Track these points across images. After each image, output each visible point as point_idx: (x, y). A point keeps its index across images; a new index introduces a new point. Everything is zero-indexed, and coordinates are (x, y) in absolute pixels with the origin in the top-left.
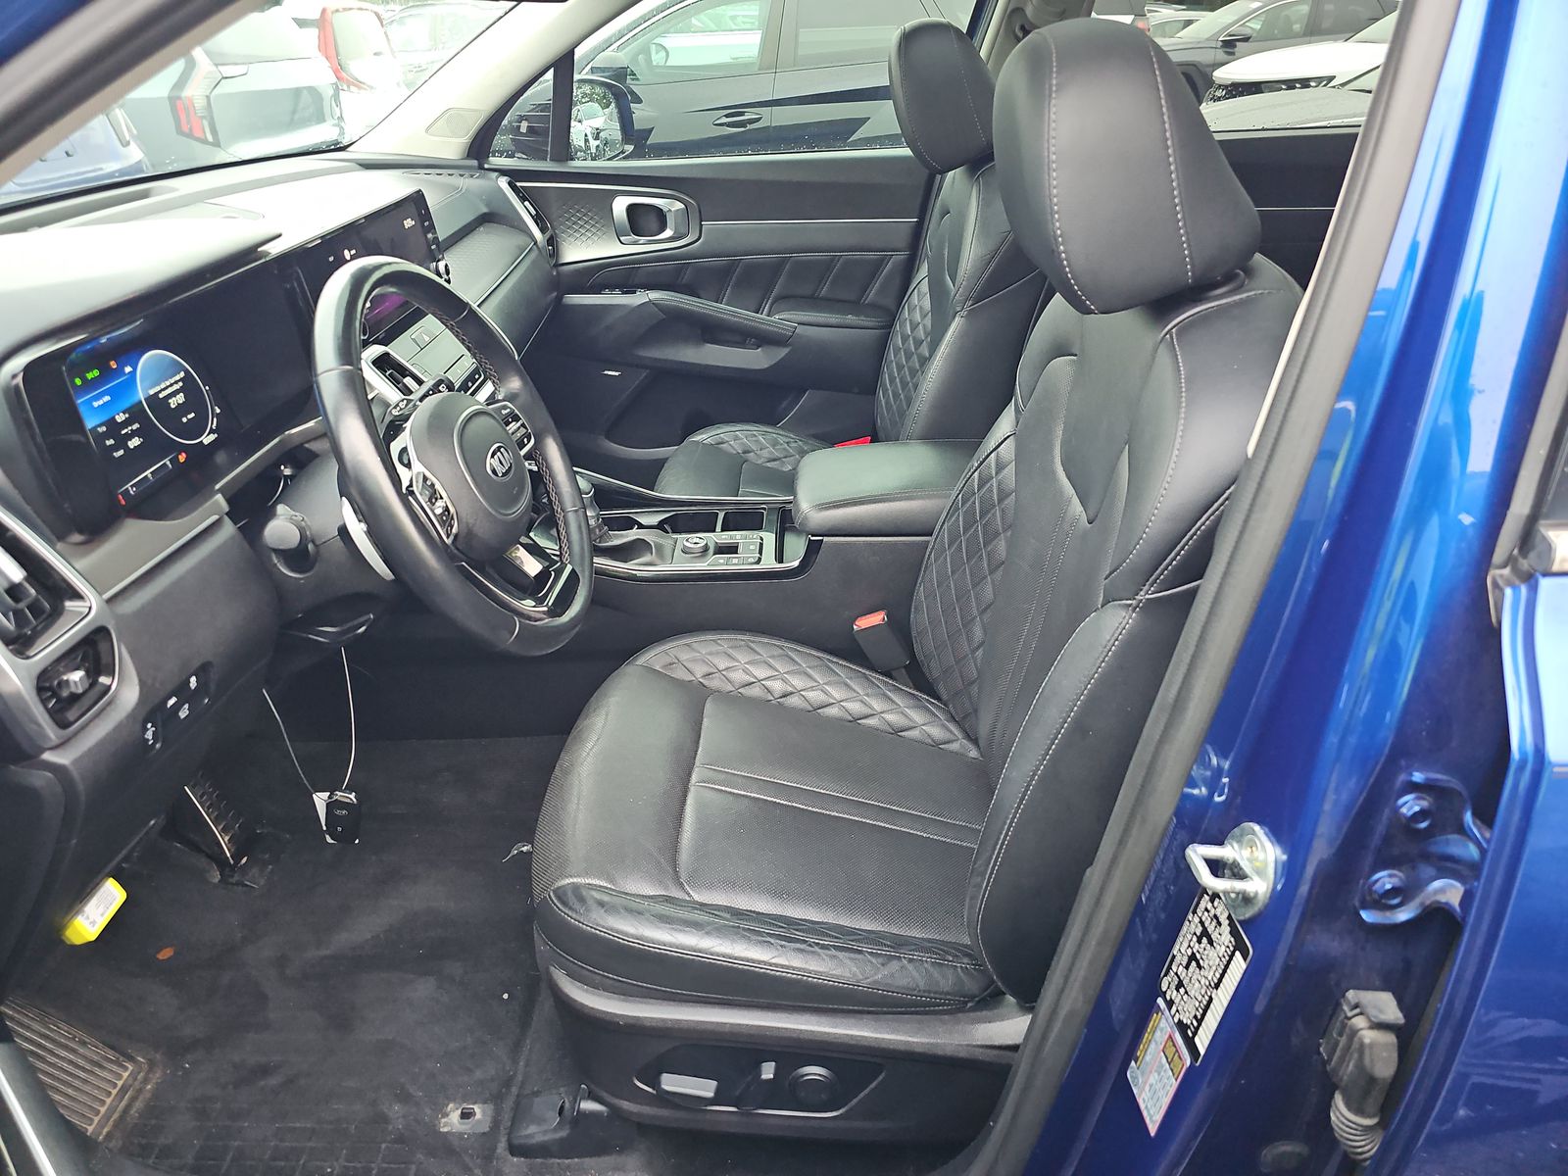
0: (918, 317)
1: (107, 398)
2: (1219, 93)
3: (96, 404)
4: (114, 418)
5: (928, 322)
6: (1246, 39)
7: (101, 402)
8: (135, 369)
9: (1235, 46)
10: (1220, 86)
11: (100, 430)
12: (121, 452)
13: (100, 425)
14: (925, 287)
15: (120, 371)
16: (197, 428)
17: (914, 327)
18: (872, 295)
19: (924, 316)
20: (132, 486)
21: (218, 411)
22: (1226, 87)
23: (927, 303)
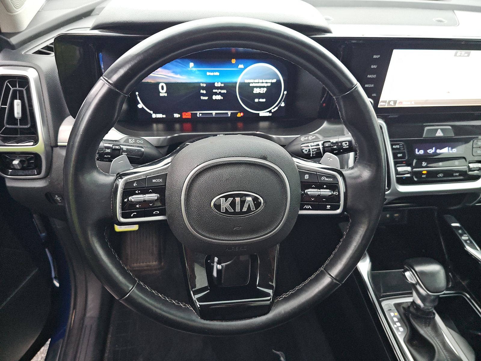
1: (217, 74)
3: (208, 74)
4: (214, 83)
7: (212, 74)
8: (245, 68)
11: (202, 85)
12: (206, 98)
13: (203, 83)
15: (236, 65)
16: (263, 107)
20: (200, 113)
21: (283, 104)
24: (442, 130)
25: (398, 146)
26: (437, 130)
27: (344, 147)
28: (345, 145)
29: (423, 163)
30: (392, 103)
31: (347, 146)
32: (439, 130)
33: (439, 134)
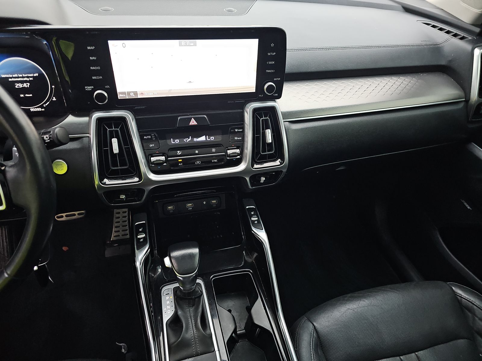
21: (54, 99)
24: (195, 118)
25: (150, 137)
26: (191, 119)
27: (46, 141)
28: (47, 139)
29: (179, 152)
30: (132, 94)
31: (48, 140)
32: (193, 119)
33: (193, 122)
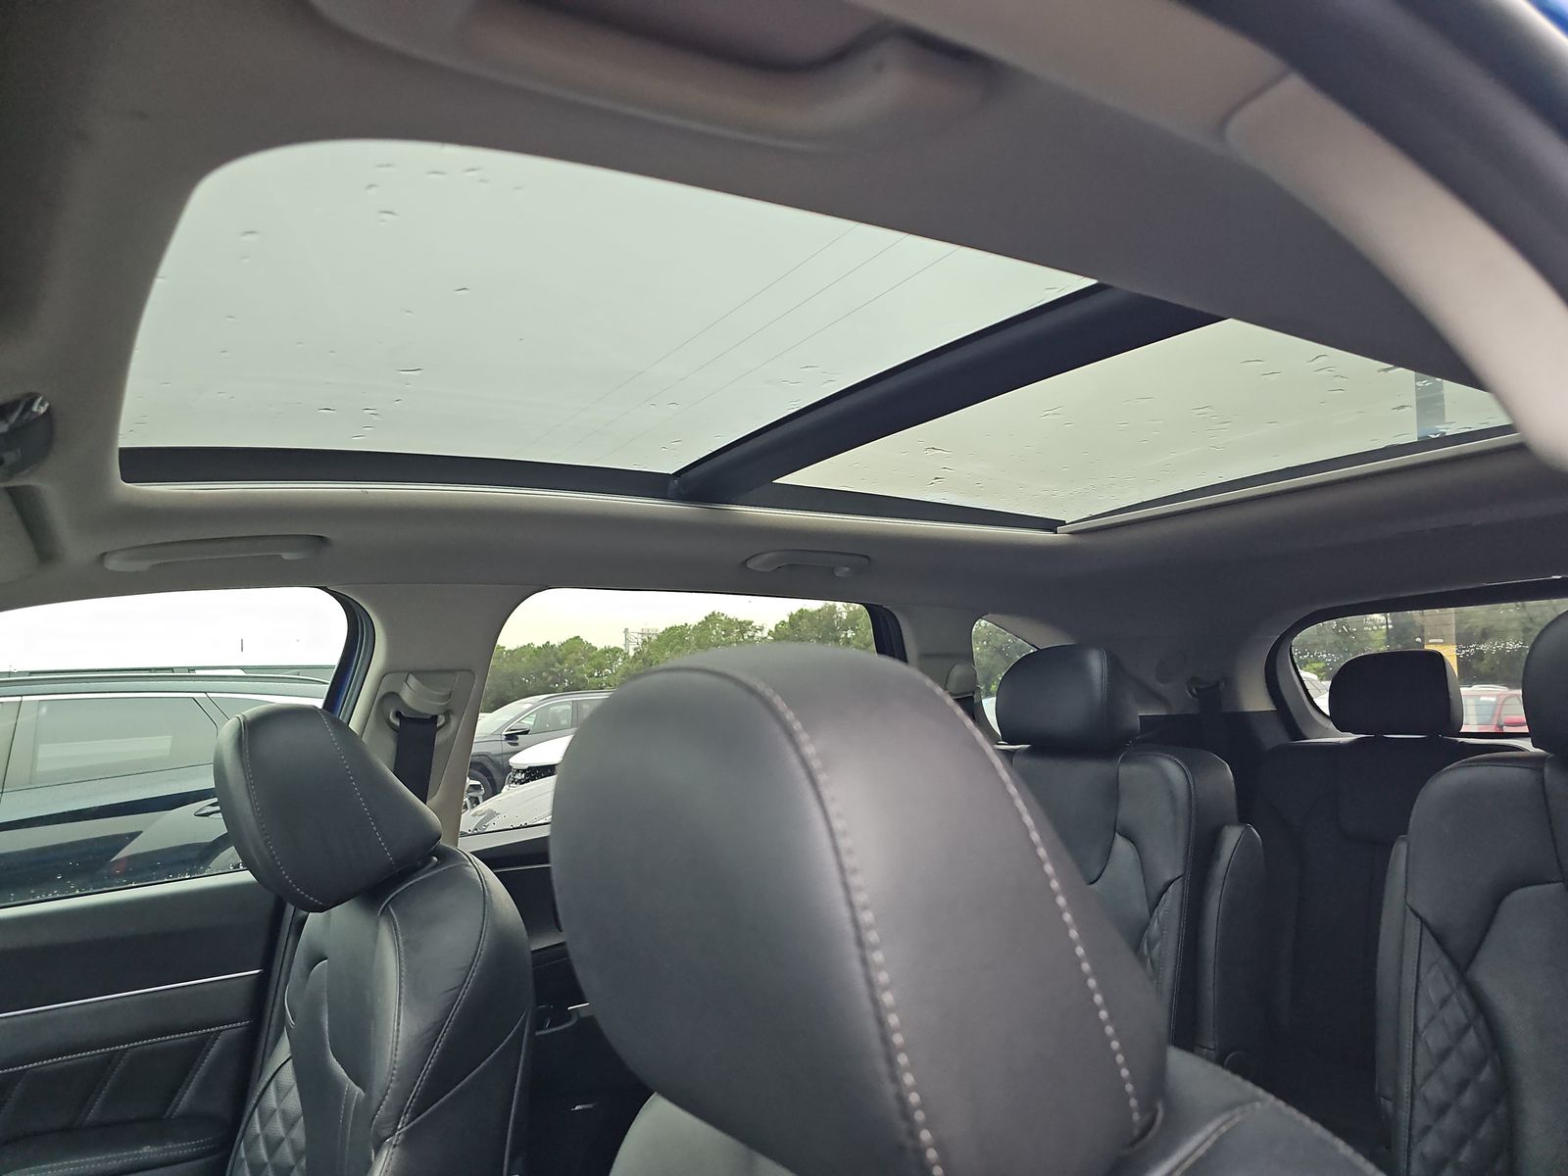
0: (278, 1127)
2: (519, 776)
5: (299, 1134)
6: (526, 732)
9: (517, 738)
10: (518, 771)
14: (288, 1075)
17: (273, 1146)
18: (185, 1100)
19: (290, 1125)
22: (524, 771)
23: (293, 1102)
